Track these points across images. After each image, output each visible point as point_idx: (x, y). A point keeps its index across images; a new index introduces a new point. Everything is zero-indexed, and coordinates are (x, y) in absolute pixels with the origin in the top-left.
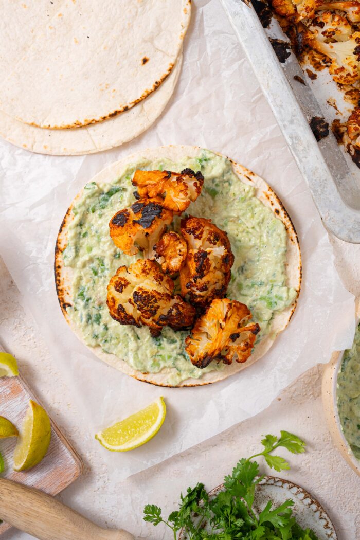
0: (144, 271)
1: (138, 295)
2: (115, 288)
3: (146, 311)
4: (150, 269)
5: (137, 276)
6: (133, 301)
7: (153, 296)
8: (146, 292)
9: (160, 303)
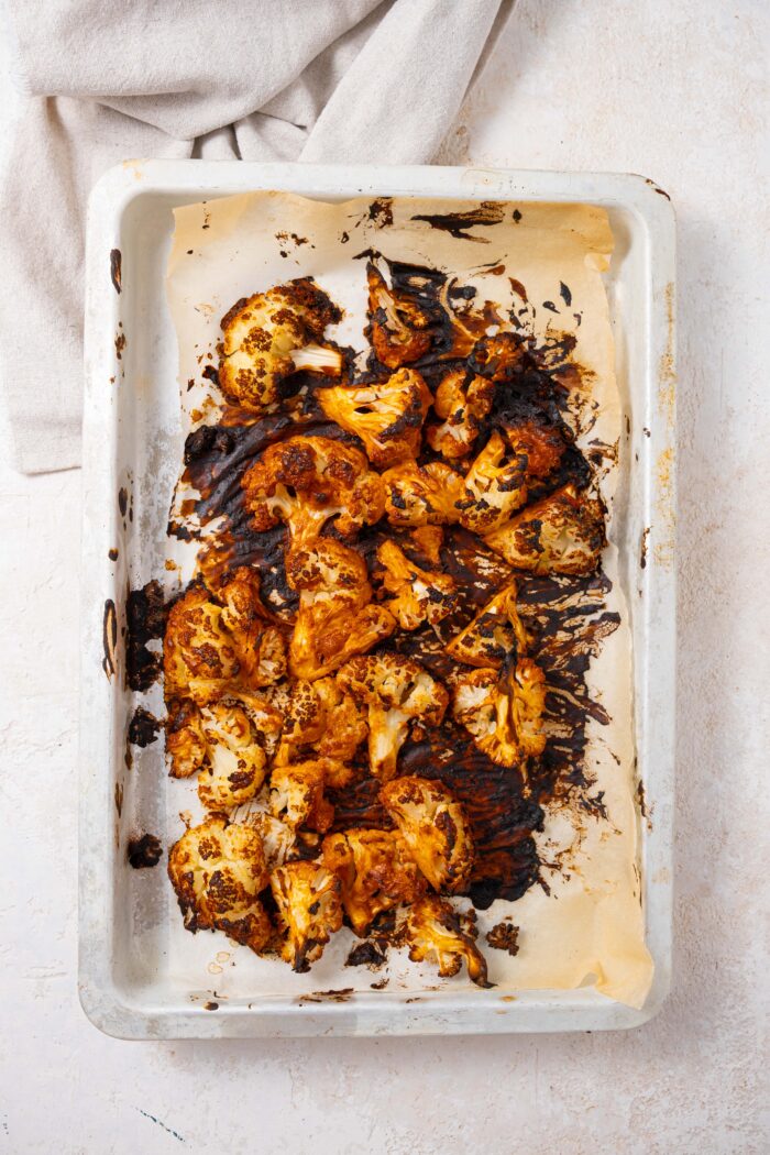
0: (245, 850)
1: (219, 877)
2: (200, 848)
3: (214, 902)
4: (253, 853)
5: (233, 850)
6: (209, 879)
7: (235, 892)
8: (230, 880)
9: (238, 905)
